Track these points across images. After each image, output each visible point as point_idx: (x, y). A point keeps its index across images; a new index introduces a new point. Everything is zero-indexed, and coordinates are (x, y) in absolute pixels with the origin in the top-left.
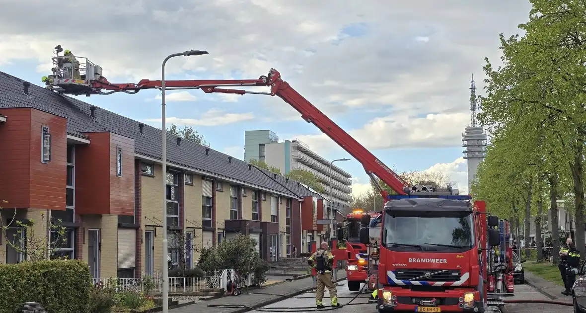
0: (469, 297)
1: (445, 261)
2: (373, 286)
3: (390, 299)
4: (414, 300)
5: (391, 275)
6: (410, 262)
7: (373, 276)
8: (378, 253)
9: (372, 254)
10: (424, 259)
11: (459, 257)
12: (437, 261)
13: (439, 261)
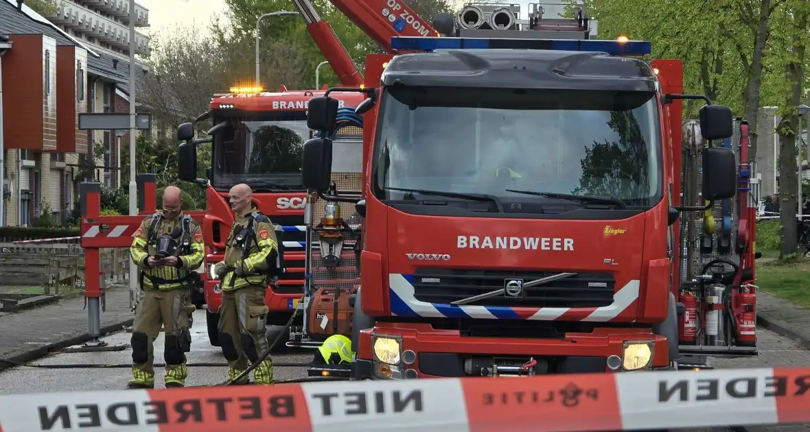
0: (638, 354)
1: (569, 244)
2: (323, 325)
3: (397, 359)
4: (469, 365)
5: (401, 286)
6: (459, 246)
7: (323, 293)
8: (339, 221)
9: (320, 226)
10: (505, 239)
11: (612, 231)
12: (543, 244)
13: (551, 245)
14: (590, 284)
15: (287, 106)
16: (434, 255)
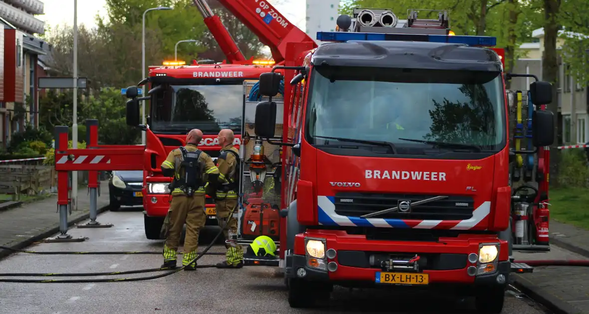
0: (489, 253)
1: (442, 176)
2: (253, 229)
3: (323, 256)
4: (372, 260)
5: (326, 204)
6: (367, 177)
7: (252, 207)
8: (263, 157)
9: (250, 160)
10: (399, 172)
11: (472, 168)
12: (425, 176)
13: (430, 177)
14: (457, 204)
15: (203, 75)
16: (350, 183)
